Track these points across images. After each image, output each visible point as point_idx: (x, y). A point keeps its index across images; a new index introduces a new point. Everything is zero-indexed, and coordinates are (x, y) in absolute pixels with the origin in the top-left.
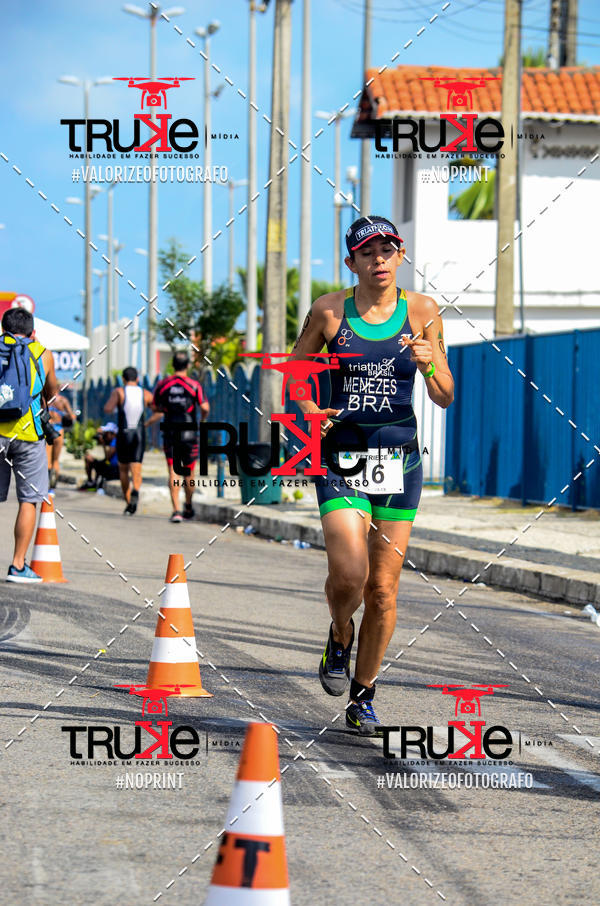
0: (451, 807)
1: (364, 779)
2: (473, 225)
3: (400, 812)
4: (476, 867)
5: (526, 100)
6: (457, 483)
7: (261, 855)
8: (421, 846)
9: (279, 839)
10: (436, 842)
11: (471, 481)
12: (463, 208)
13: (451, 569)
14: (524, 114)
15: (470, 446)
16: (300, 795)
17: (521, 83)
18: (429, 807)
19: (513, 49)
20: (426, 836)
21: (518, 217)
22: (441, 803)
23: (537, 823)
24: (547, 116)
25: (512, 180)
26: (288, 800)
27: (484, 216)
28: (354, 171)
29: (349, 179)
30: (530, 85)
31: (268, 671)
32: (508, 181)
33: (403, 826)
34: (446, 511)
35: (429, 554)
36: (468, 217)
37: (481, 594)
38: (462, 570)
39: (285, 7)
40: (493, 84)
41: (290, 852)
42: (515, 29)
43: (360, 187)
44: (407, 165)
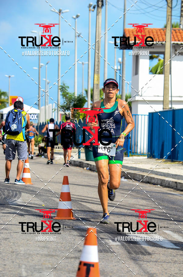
0: (149, 254)
1: (123, 245)
2: (157, 75)
3: (134, 255)
4: (157, 272)
5: (173, 38)
6: (151, 154)
7: (92, 268)
8: (140, 266)
9: (97, 263)
10: (145, 265)
11: (156, 154)
12: (154, 71)
13: (149, 181)
14: (172, 42)
15: (155, 143)
16: (103, 250)
17: (172, 33)
18: (143, 254)
19: (169, 22)
20: (141, 263)
21: (170, 73)
22: (146, 252)
23: (176, 259)
24: (179, 43)
25: (169, 63)
26: (100, 251)
27: (159, 73)
28: (120, 59)
29: (119, 62)
30: (174, 33)
31: (94, 212)
32: (167, 63)
33: (134, 260)
34: (148, 163)
35: (143, 176)
36: (156, 73)
37: (158, 188)
38: (153, 181)
39: (100, 10)
40: (163, 33)
41: (100, 267)
42: (170, 16)
43: (122, 64)
44: (137, 58)
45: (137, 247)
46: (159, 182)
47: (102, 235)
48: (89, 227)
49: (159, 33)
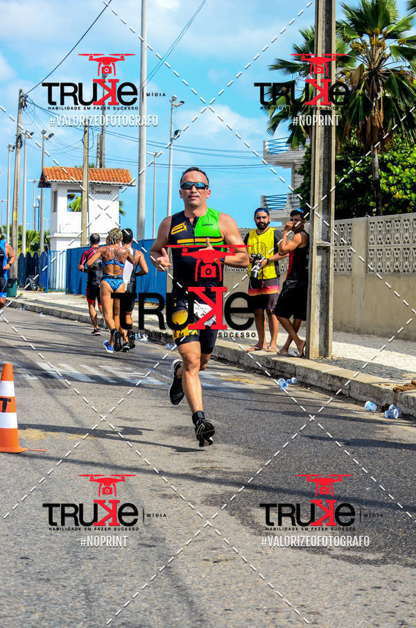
0: (66, 388)
1: (40, 380)
2: (75, 213)
3: (51, 390)
4: (73, 405)
5: (90, 177)
6: (69, 290)
7: (8, 403)
8: (57, 400)
9: (14, 397)
10: (61, 399)
11: (74, 290)
12: (72, 209)
13: (67, 316)
14: (89, 181)
15: (74, 280)
16: (20, 385)
17: (88, 172)
18: (59, 387)
19: (86, 162)
20: (58, 396)
21: (88, 211)
22: (63, 386)
23: (91, 392)
24: (96, 182)
25: (86, 200)
26: (16, 386)
27: (77, 211)
28: (39, 197)
29: (38, 199)
30: (91, 173)
31: (11, 347)
32: (85, 200)
33: (51, 394)
34: (66, 299)
35: (61, 312)
36: (73, 211)
37: (76, 323)
38: (71, 317)
39: (19, 150)
40: (80, 172)
41: (17, 401)
42: (86, 157)
43: (40, 202)
44: (55, 194)
45: (53, 382)
46: (77, 318)
47: (19, 371)
48: (5, 362)
49: (76, 172)
